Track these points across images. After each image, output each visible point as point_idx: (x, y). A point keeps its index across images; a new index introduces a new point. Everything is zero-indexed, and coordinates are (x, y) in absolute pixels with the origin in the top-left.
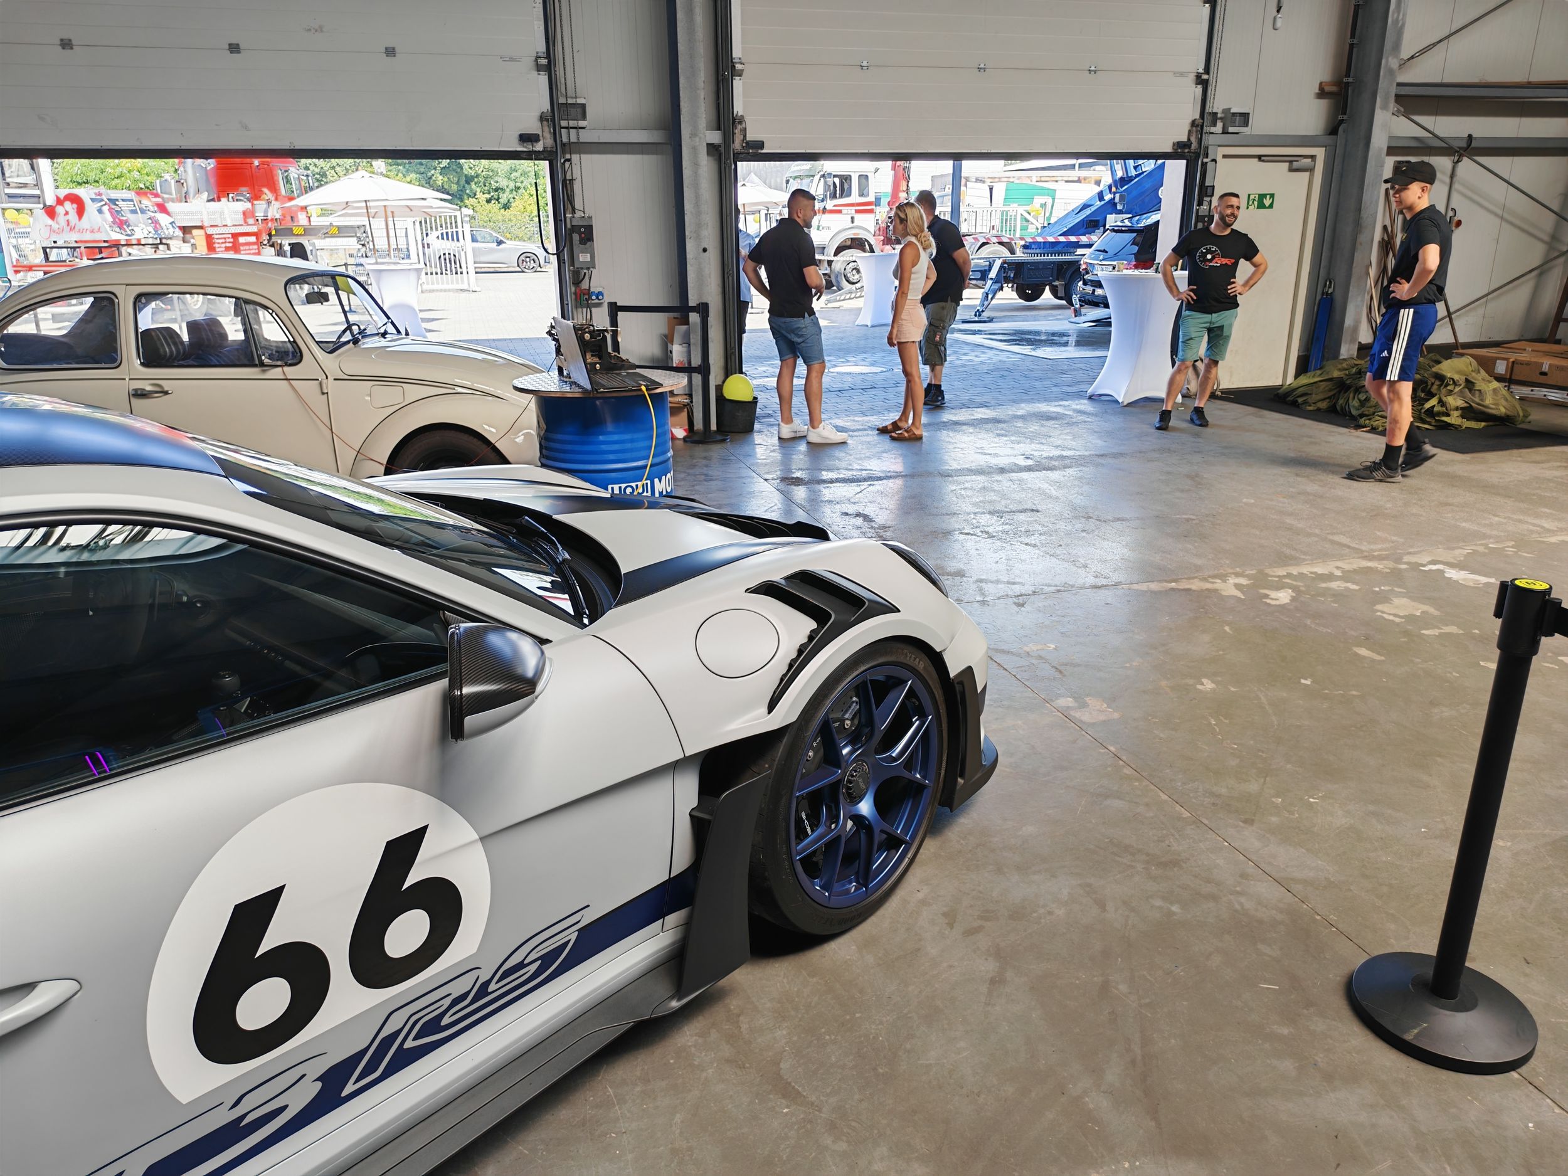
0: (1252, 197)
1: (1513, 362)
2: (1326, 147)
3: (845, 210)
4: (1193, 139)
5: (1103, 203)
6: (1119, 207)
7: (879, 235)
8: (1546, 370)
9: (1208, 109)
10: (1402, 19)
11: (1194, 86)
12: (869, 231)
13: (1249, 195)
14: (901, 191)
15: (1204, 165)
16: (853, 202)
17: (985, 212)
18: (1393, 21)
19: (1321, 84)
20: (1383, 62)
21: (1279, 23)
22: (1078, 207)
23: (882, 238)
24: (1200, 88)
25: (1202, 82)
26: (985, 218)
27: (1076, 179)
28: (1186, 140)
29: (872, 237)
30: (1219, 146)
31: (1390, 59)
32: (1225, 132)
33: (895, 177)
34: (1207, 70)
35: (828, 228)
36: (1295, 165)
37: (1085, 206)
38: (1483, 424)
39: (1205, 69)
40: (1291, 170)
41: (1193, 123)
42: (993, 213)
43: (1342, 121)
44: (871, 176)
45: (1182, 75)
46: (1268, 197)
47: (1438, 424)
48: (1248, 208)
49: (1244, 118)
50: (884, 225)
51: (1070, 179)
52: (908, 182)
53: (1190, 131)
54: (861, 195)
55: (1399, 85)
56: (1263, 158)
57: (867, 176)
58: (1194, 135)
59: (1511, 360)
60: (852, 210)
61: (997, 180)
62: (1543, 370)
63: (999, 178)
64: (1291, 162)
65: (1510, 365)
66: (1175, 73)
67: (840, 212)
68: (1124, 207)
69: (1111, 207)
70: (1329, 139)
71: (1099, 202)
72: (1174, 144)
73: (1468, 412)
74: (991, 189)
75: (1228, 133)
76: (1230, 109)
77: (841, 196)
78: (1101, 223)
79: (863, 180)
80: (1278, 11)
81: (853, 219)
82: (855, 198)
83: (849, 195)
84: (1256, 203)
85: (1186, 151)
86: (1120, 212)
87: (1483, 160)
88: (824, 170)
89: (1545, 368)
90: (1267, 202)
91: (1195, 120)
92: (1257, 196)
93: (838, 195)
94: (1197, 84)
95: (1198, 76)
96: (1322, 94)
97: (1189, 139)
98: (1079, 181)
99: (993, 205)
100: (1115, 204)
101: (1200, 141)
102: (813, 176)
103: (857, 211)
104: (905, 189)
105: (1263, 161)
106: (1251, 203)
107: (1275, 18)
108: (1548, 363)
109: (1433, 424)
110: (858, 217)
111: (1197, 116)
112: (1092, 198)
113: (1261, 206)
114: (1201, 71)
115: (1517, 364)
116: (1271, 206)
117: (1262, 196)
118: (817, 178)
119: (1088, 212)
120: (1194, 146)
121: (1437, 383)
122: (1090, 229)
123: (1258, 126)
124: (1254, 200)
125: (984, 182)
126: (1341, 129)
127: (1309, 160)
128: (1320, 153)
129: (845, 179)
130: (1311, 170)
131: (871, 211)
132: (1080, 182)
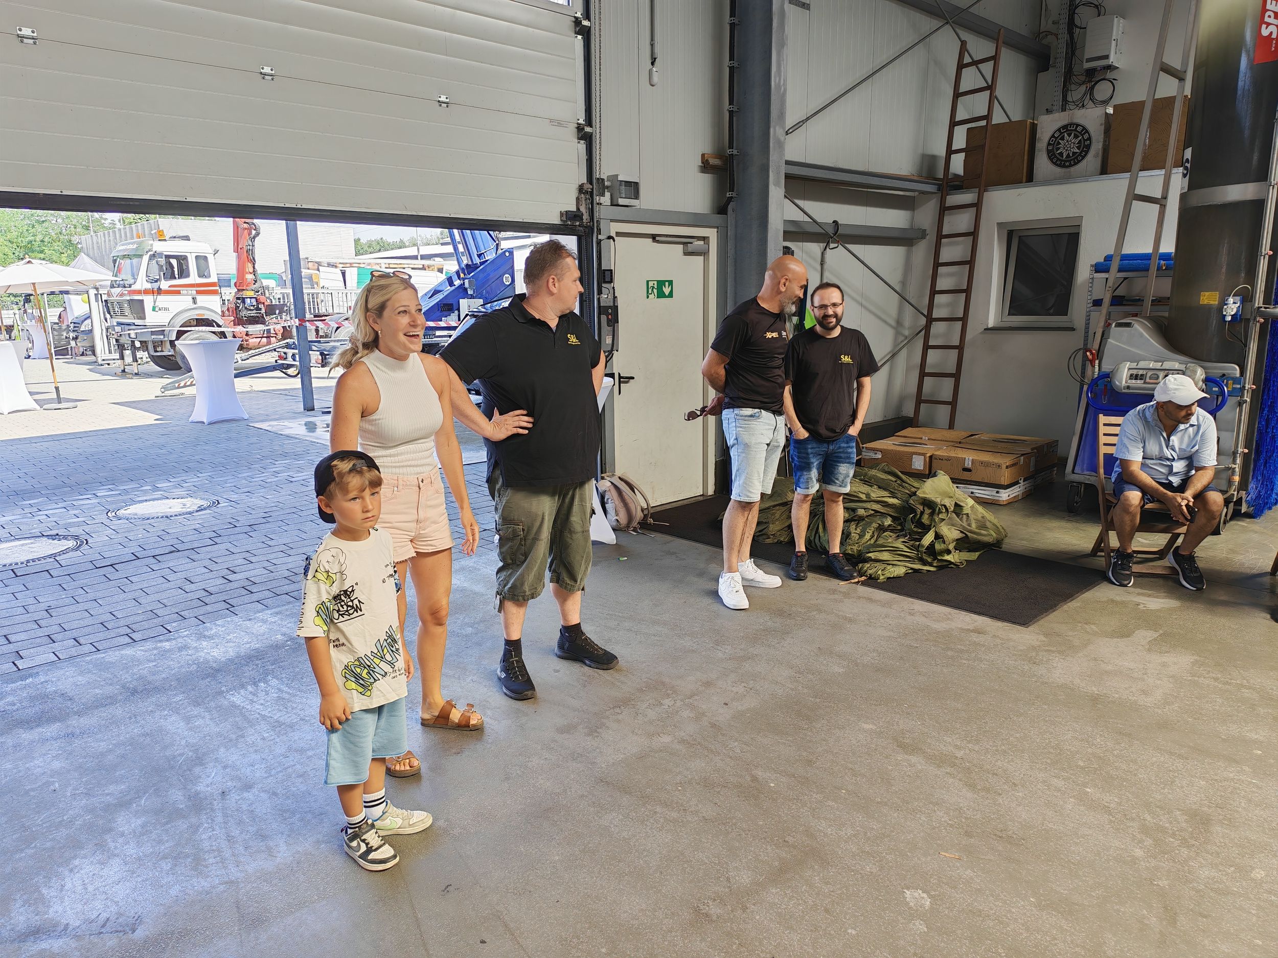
0: (651, 284)
1: (931, 457)
2: (717, 228)
3: (184, 291)
4: (583, 209)
5: (453, 288)
6: (470, 292)
7: (229, 316)
8: (970, 466)
9: (597, 175)
10: (784, 84)
11: (577, 141)
12: (215, 312)
13: (648, 282)
14: (247, 273)
15: (599, 242)
16: (193, 282)
17: (340, 294)
18: (775, 85)
19: (703, 155)
20: (772, 130)
21: (655, 79)
22: (430, 291)
23: (232, 318)
24: (582, 146)
25: (586, 136)
26: (341, 299)
27: (421, 266)
28: (575, 210)
29: (219, 318)
30: (612, 221)
31: (777, 128)
32: (614, 204)
33: (239, 257)
34: (589, 121)
35: (166, 309)
36: (690, 248)
37: (436, 292)
38: (977, 554)
39: (585, 120)
40: (687, 253)
41: (581, 189)
42: (349, 295)
43: (730, 199)
44: (211, 258)
45: (560, 124)
46: (667, 283)
47: (940, 564)
48: (648, 297)
49: (633, 189)
50: (233, 306)
51: (416, 266)
52: (254, 264)
53: (578, 199)
54: (201, 275)
55: (788, 163)
56: (658, 238)
57: (206, 257)
58: (584, 205)
59: (928, 455)
60: (193, 291)
61: (348, 265)
62: (966, 465)
63: (351, 264)
64: (684, 243)
65: (928, 460)
66: (551, 121)
67: (178, 293)
68: (474, 291)
69: (462, 292)
70: (719, 219)
71: (449, 287)
72: (562, 214)
73: (964, 543)
74: (344, 274)
75: (618, 205)
76: (617, 176)
77: (180, 277)
78: (455, 307)
79: (202, 262)
80: (653, 64)
81: (194, 299)
82: (194, 278)
83: (188, 276)
84: (655, 291)
85: (578, 223)
86: (472, 297)
87: (854, 248)
88: (154, 250)
89: (968, 464)
90: (667, 290)
91: (583, 184)
92: (656, 283)
93: (177, 276)
94: (580, 138)
95: (580, 128)
96: (706, 167)
97: (578, 209)
98: (423, 268)
99: (348, 288)
100: (466, 290)
101: (591, 212)
102: (141, 256)
103: (198, 292)
104: (251, 270)
105: (658, 242)
106: (650, 291)
107: (650, 72)
108: (971, 458)
109: (935, 564)
110: (200, 298)
111: (584, 180)
112: (441, 284)
113: (661, 295)
114: (581, 121)
115: (936, 459)
116: (671, 295)
117: (661, 283)
118: (146, 258)
119: (439, 297)
120: (586, 217)
121: (928, 511)
122: (445, 313)
123: (648, 200)
124: (653, 287)
125: (336, 267)
126: (730, 208)
127: (702, 243)
128: (712, 234)
129: (182, 260)
130: (704, 253)
131: (215, 292)
132: (425, 270)
